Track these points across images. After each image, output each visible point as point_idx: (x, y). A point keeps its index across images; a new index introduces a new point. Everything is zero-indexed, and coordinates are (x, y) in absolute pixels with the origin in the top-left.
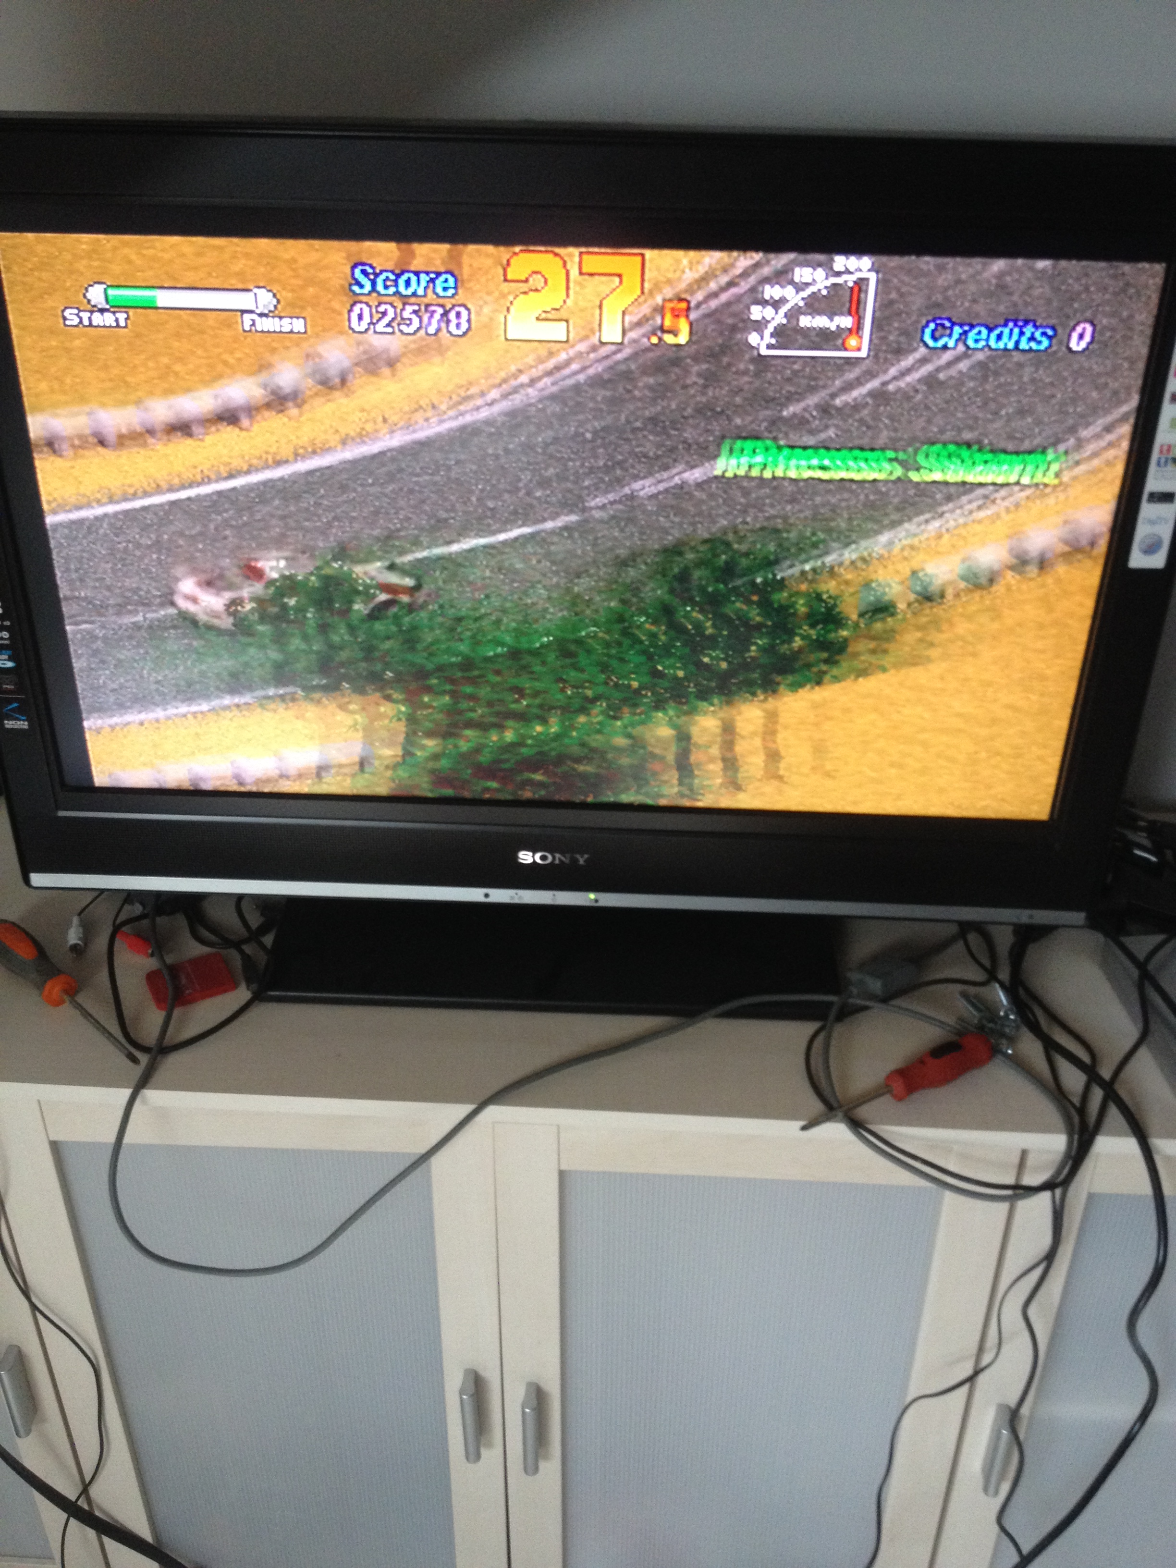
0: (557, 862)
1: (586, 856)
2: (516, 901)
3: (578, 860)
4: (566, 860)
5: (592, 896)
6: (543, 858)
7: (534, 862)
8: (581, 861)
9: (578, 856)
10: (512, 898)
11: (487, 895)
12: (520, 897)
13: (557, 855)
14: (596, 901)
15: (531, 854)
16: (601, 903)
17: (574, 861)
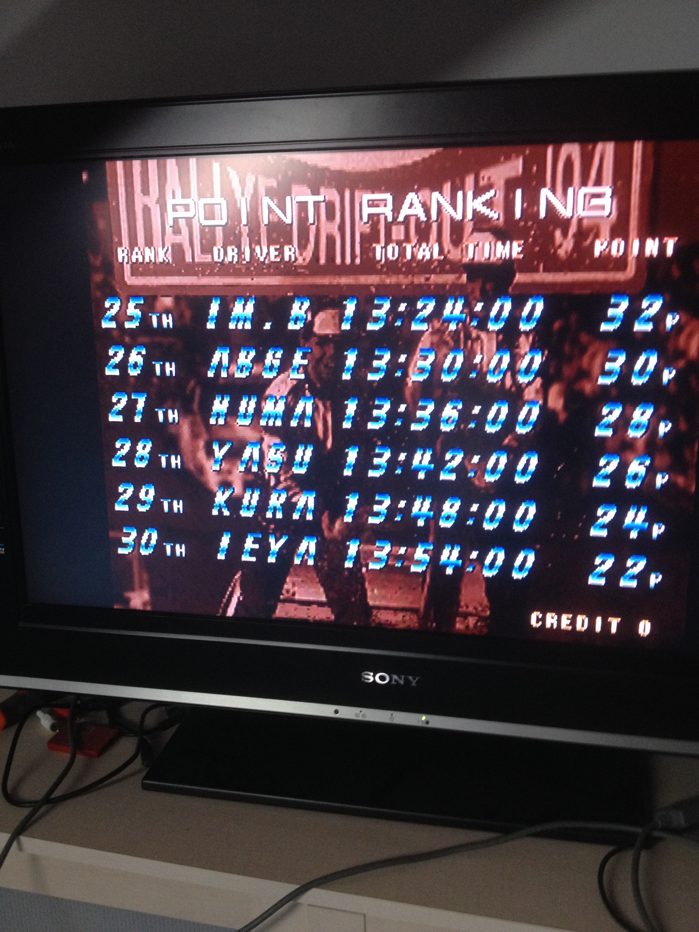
0: (393, 682)
1: (417, 679)
2: (360, 718)
3: (411, 682)
4: (402, 682)
5: (424, 718)
6: (382, 678)
7: (374, 680)
8: (414, 684)
9: (410, 678)
10: (357, 715)
11: (336, 712)
12: (364, 715)
13: (395, 677)
14: (427, 722)
15: (372, 674)
16: (431, 725)
17: (407, 681)
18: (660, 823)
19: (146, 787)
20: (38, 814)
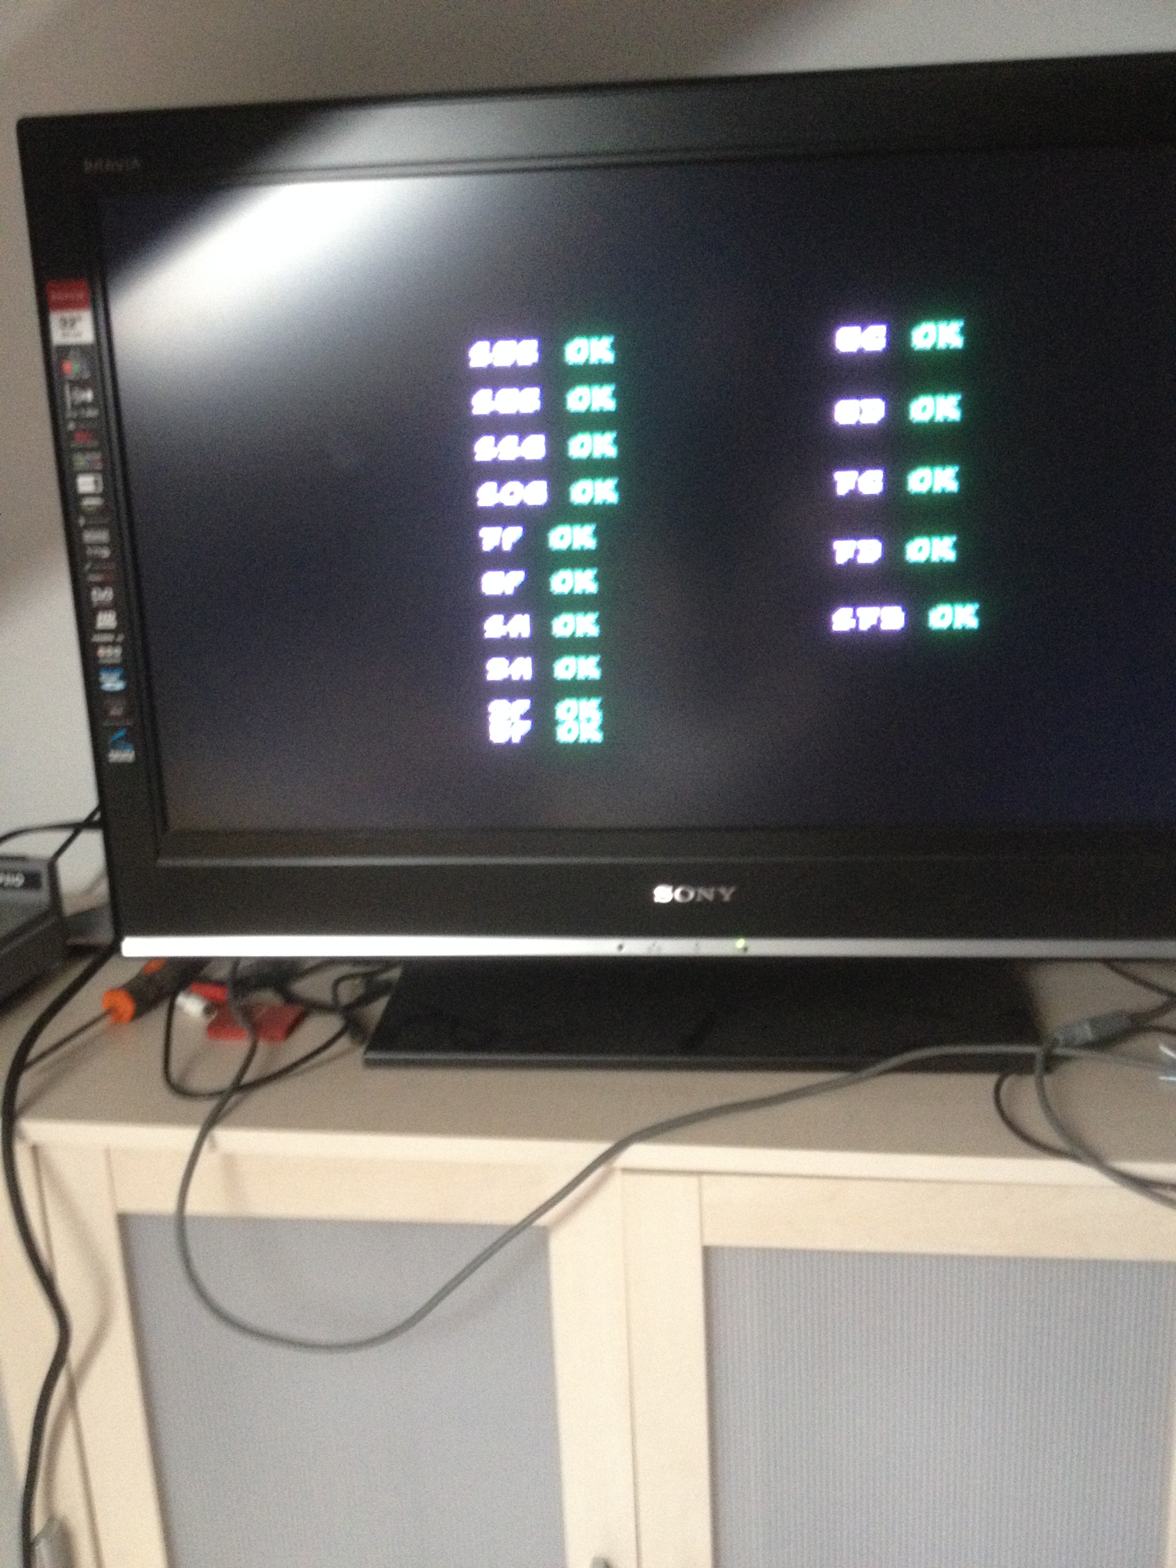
0: (699, 899)
1: (732, 890)
2: (653, 953)
3: (723, 896)
4: (710, 896)
5: (741, 943)
6: (684, 894)
7: (673, 900)
8: (727, 898)
10: (649, 949)
11: (621, 947)
12: (659, 948)
13: (700, 891)
14: (745, 949)
15: (669, 890)
16: (751, 953)
17: (718, 896)
18: (1061, 1038)
19: (370, 1064)
20: (227, 1106)
